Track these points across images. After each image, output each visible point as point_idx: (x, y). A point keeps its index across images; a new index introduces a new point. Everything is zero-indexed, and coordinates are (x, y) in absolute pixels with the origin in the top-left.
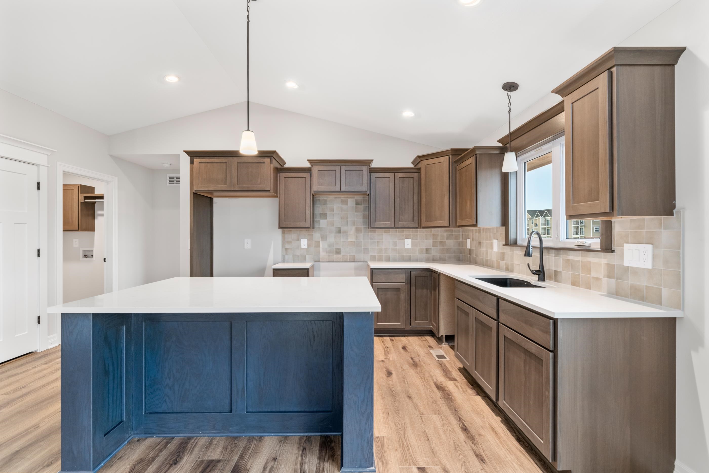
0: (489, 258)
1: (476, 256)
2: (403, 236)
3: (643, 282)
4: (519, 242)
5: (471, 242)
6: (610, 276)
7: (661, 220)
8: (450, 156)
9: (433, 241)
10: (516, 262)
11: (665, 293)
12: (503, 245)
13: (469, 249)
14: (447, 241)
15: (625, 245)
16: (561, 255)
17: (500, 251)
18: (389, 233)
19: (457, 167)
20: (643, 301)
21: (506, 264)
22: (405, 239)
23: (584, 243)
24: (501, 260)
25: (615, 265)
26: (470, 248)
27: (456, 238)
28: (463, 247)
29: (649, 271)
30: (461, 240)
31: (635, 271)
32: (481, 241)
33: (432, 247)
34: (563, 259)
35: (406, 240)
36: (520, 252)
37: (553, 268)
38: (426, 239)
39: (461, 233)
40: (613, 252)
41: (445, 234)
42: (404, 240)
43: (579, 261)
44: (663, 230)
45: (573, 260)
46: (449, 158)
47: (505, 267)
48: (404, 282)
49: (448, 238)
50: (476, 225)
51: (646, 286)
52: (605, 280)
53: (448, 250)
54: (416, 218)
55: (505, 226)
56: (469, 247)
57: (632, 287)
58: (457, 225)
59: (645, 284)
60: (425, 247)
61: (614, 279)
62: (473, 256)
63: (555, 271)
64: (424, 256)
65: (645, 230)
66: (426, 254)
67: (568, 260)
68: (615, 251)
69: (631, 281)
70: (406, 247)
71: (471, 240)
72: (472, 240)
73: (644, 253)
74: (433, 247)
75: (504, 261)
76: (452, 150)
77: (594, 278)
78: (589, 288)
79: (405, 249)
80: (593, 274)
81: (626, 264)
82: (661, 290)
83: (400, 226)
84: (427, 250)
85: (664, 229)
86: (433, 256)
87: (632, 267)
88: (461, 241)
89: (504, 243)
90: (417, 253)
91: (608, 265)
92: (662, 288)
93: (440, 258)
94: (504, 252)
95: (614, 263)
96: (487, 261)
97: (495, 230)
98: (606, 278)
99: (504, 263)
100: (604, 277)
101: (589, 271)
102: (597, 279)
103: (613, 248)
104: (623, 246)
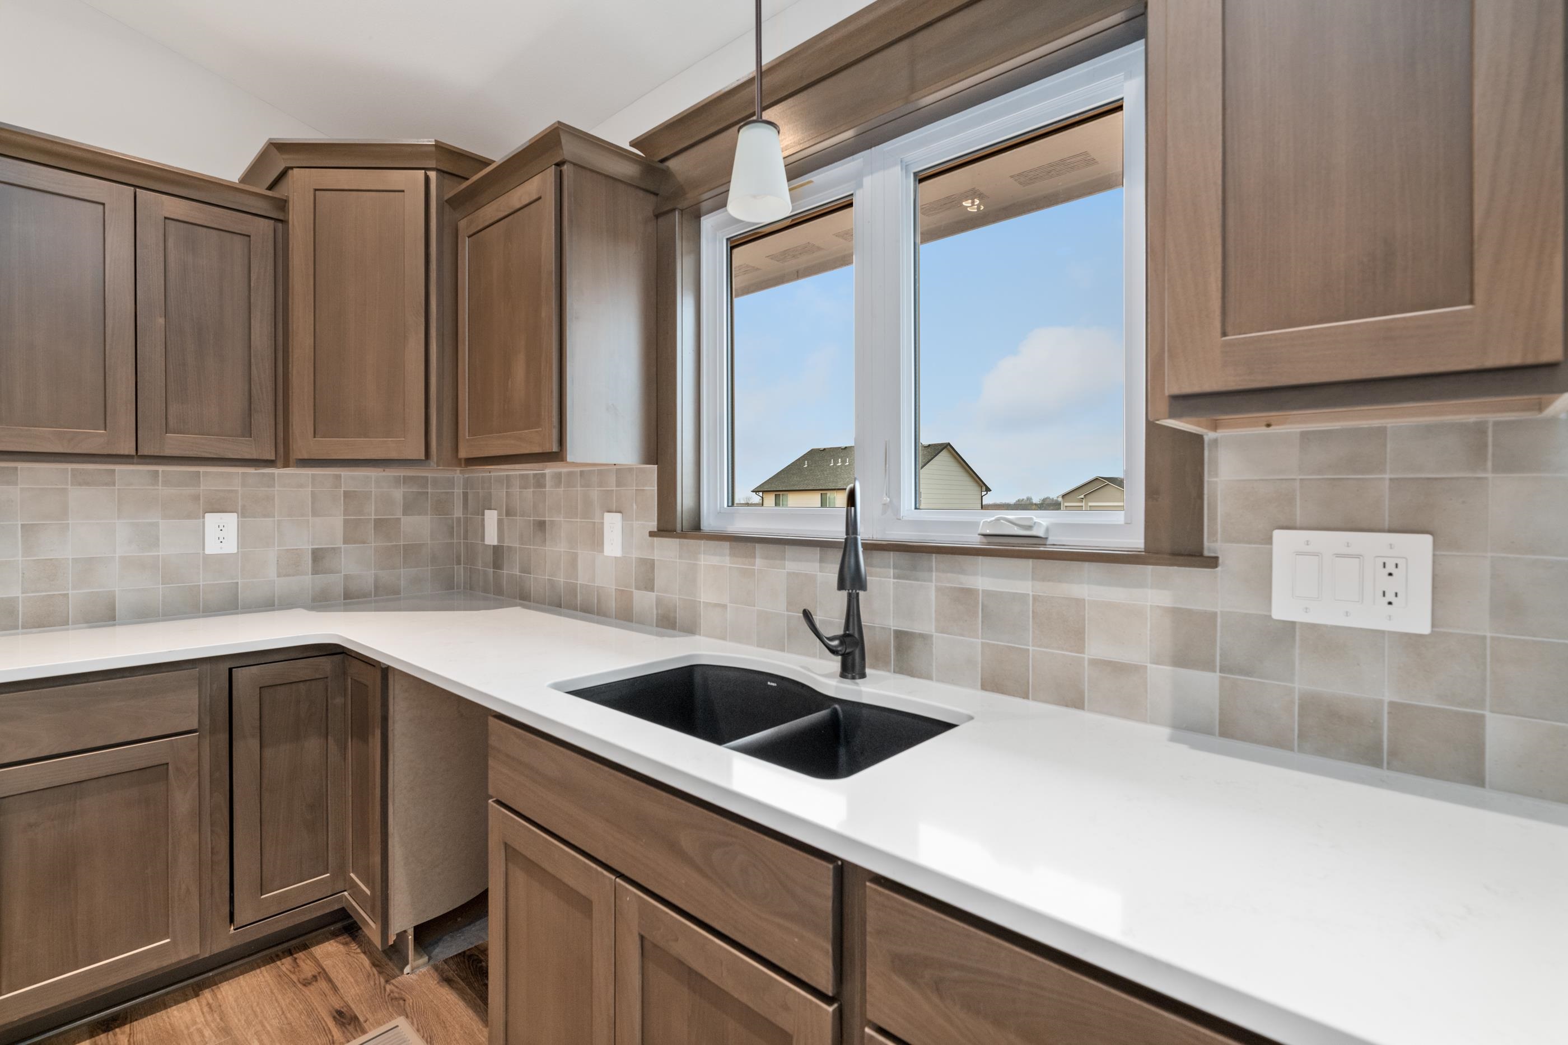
0: (582, 579)
1: (526, 570)
2: (196, 498)
3: (1375, 689)
4: (709, 523)
5: (500, 522)
6: (1187, 658)
7: (1484, 432)
8: (433, 175)
9: (346, 522)
10: (706, 595)
11: (1504, 734)
12: (652, 534)
13: (496, 548)
14: (405, 520)
15: (1281, 535)
16: (930, 570)
17: (635, 554)
18: (106, 484)
19: (462, 224)
20: (1377, 763)
21: (659, 602)
22: (207, 515)
23: (1030, 528)
24: (638, 588)
25: (1215, 614)
26: (495, 543)
27: (441, 507)
28: (466, 538)
29: (1411, 641)
30: (458, 513)
31: (1331, 643)
32: (547, 519)
33: (339, 544)
34: (938, 589)
35: (212, 520)
36: (728, 558)
37: (893, 624)
38: (315, 513)
39: (458, 491)
40: (1212, 562)
41: (398, 494)
42: (197, 517)
43: (1022, 598)
44: (1489, 475)
45: (987, 593)
46: (427, 179)
47: (657, 614)
48: (195, 726)
49: (408, 508)
50: (557, 455)
51: (1392, 704)
52: (1160, 673)
53: (411, 552)
54: (264, 421)
55: (657, 464)
56: (491, 537)
57: (1309, 704)
58: (463, 454)
59: (1388, 696)
60: (311, 547)
61: (1207, 665)
62: (512, 570)
63: (899, 635)
64: (306, 581)
65: (1387, 476)
66: (315, 572)
67: (967, 593)
68: (1220, 561)
70: (212, 548)
71: (499, 515)
72: (508, 514)
73: (1390, 568)
74: (344, 543)
75: (652, 590)
76: (440, 148)
77: (1095, 663)
78: (1077, 703)
79: (207, 558)
80: (1097, 648)
81: (1283, 609)
82: (1476, 721)
83: (167, 452)
84: (318, 556)
85: (1496, 469)
86: (347, 577)
87: (1313, 627)
88: (458, 519)
89: (653, 525)
90: (271, 572)
91: (1179, 615)
92: (1487, 714)
93: (376, 588)
94: (654, 559)
95: (1209, 609)
96: (572, 590)
97: (613, 479)
98: (1168, 668)
99: (651, 596)
100: (1156, 662)
101: (1077, 637)
102: (1118, 669)
103: (1210, 547)
104: (1269, 540)
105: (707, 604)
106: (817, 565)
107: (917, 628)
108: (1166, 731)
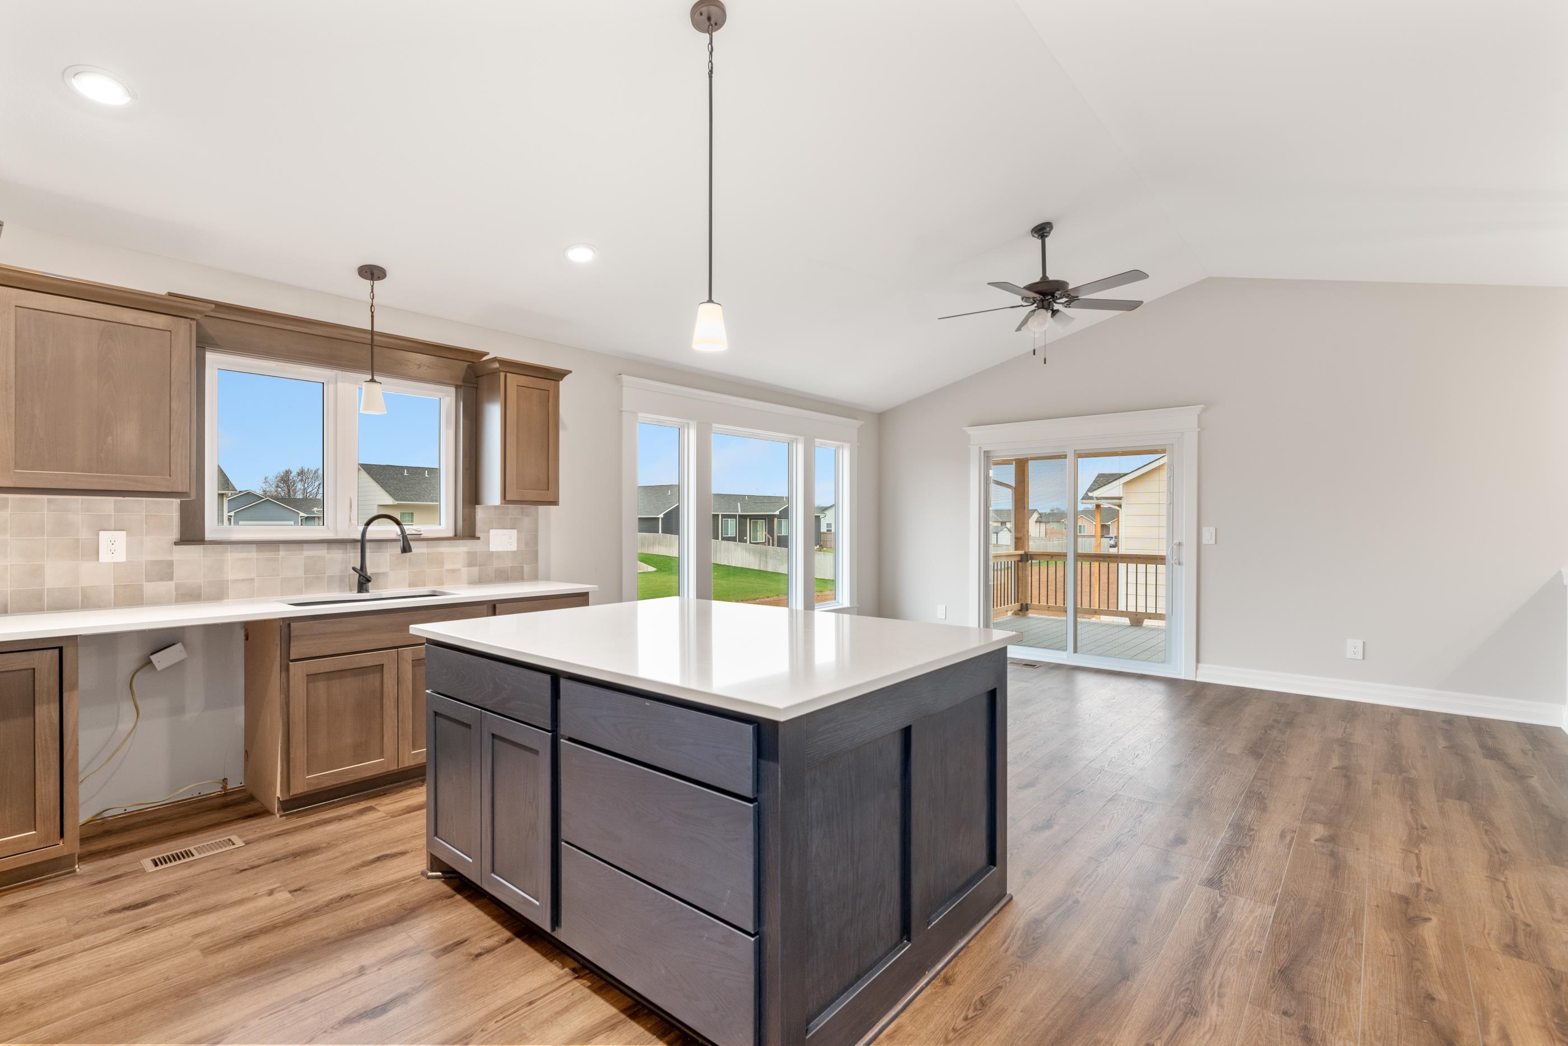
3: (507, 563)
4: (209, 535)
6: (470, 564)
11: (526, 568)
12: (176, 544)
15: (491, 530)
17: (146, 558)
20: (508, 580)
21: (177, 587)
23: (420, 531)
24: (149, 581)
25: (477, 552)
29: (513, 552)
31: (500, 555)
40: (479, 538)
43: (423, 554)
44: (523, 517)
47: (177, 595)
51: (511, 567)
52: (465, 571)
57: (497, 571)
59: (510, 565)
61: (477, 566)
65: (509, 517)
69: (496, 564)
73: (511, 538)
75: (171, 579)
77: (447, 571)
80: (448, 566)
81: (492, 549)
82: (523, 567)
85: (526, 516)
87: (497, 552)
89: (174, 539)
91: (468, 552)
92: (524, 565)
94: (173, 560)
95: (476, 550)
98: (466, 568)
99: (172, 584)
100: (464, 567)
101: (441, 563)
102: (453, 571)
103: (478, 535)
104: (489, 532)
105: (235, 581)
106: (326, 551)
107: (381, 570)
108: (466, 585)
